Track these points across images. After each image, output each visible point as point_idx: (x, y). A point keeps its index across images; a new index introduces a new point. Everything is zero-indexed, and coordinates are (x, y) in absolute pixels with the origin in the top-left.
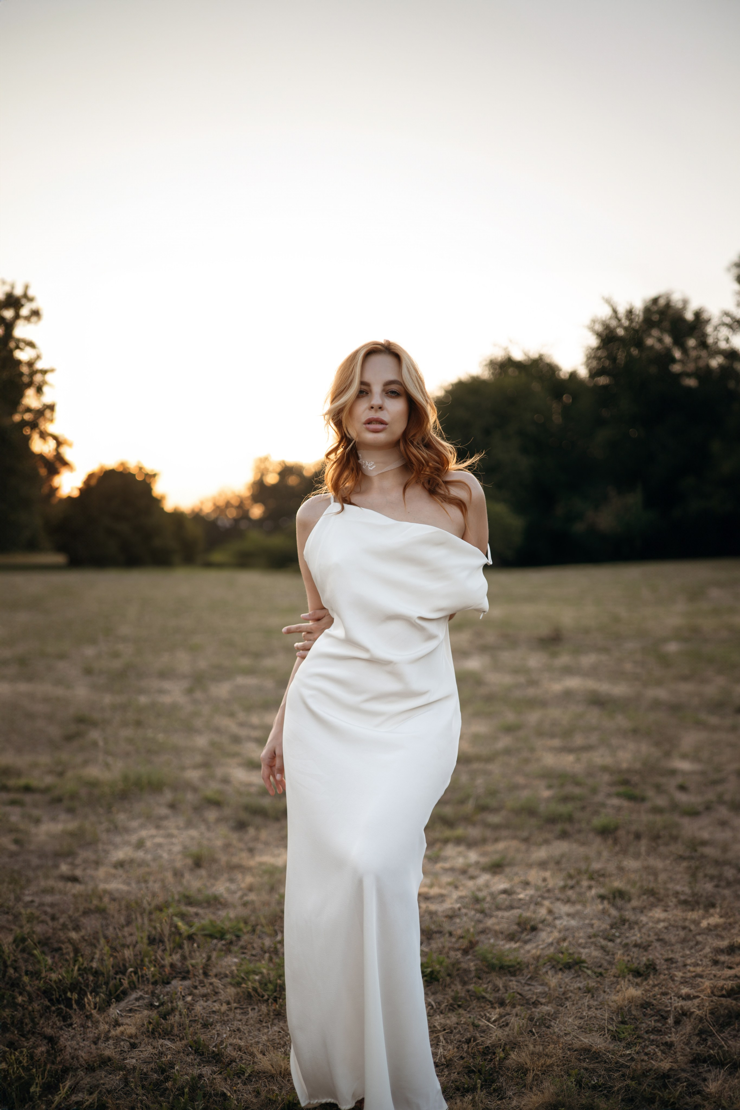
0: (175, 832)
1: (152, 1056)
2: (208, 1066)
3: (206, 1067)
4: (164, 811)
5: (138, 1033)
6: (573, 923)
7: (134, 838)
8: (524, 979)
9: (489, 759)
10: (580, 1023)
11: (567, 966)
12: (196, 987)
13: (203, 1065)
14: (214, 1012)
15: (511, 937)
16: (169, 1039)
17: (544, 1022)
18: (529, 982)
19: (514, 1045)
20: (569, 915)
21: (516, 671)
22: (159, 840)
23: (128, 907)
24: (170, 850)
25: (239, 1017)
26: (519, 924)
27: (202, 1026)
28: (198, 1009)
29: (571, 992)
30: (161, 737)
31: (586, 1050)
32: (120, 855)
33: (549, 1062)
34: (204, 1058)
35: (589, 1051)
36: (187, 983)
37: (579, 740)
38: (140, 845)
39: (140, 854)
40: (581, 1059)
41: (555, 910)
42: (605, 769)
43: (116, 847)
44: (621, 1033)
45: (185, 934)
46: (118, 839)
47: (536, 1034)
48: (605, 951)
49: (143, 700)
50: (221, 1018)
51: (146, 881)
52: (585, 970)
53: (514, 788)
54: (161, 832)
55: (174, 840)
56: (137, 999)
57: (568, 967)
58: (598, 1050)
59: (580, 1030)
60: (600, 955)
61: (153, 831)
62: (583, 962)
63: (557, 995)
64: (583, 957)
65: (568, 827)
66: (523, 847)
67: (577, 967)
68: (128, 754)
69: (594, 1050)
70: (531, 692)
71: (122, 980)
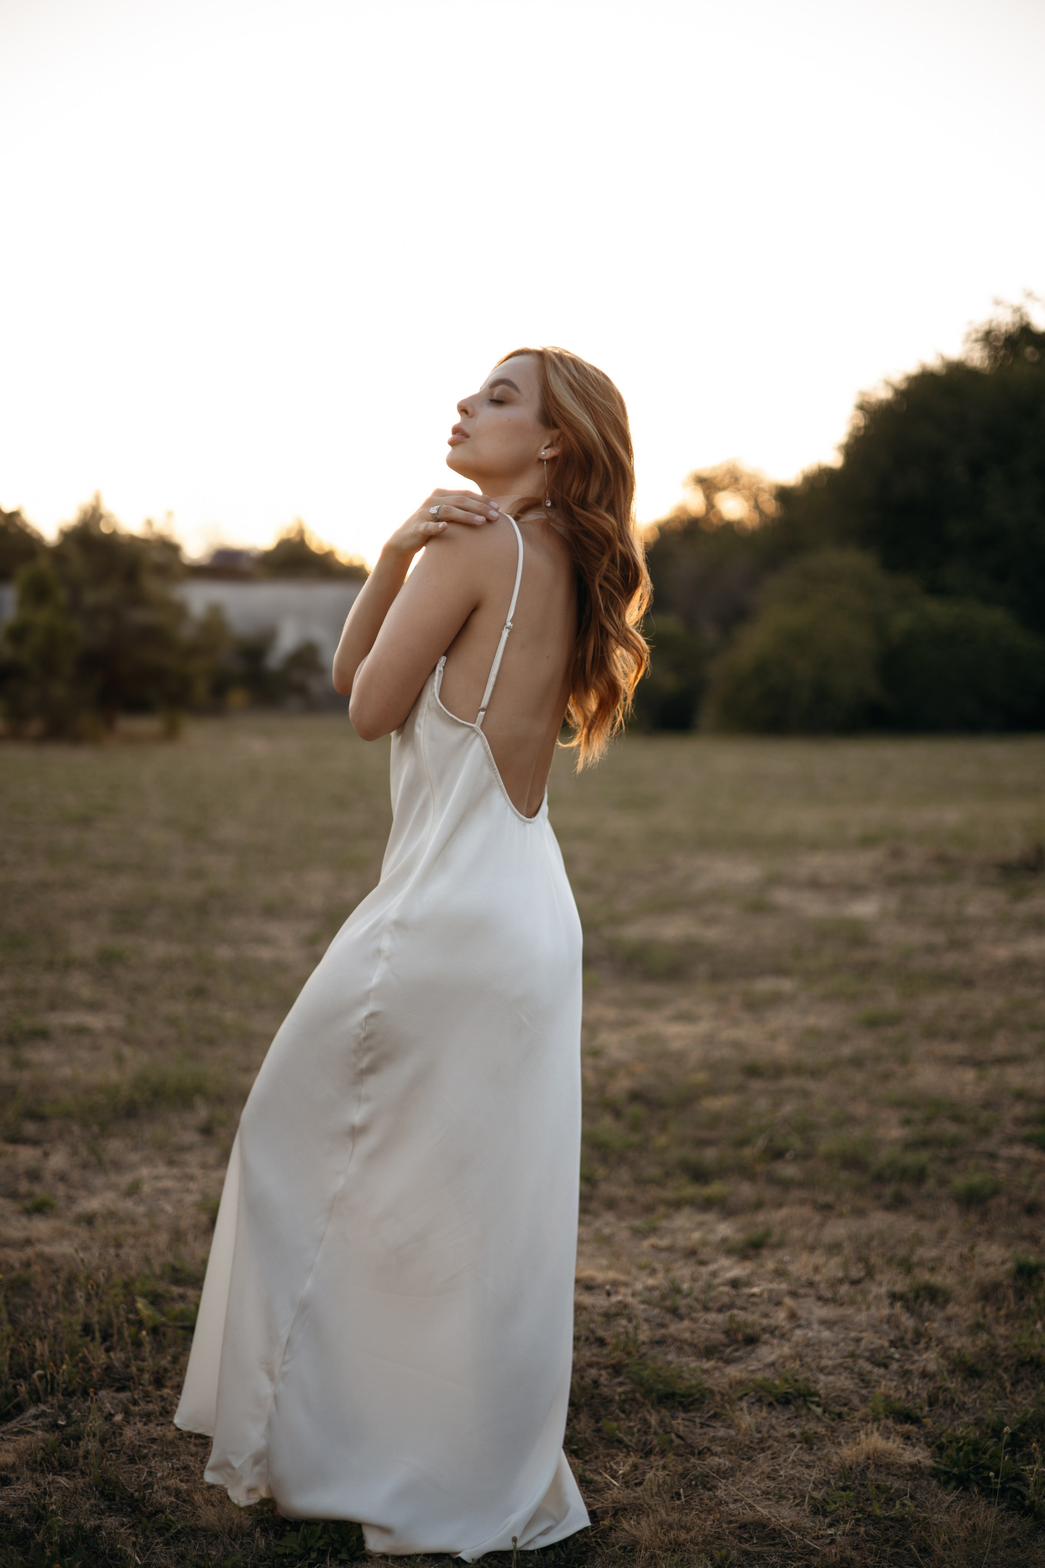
0: (197, 1172)
1: (29, 1496)
2: (116, 1516)
3: (114, 1517)
4: (191, 1137)
5: (17, 1464)
6: (826, 1334)
7: (125, 1180)
8: (700, 1417)
9: (815, 1073)
10: (768, 1487)
11: (783, 1400)
12: (135, 1403)
13: (108, 1514)
14: (153, 1440)
15: (708, 1352)
16: (66, 1475)
17: (706, 1482)
18: (708, 1423)
19: (637, 1509)
20: (823, 1322)
21: (939, 922)
22: (168, 1184)
23: (71, 1280)
24: (180, 1201)
25: (193, 1449)
26: (727, 1333)
27: (129, 1460)
28: (129, 1433)
29: (776, 1440)
30: (230, 1016)
31: (761, 1525)
32: (93, 1204)
33: (683, 1536)
34: (115, 1505)
35: (764, 1526)
36: (124, 1396)
37: (1000, 1046)
38: (133, 1190)
39: (128, 1205)
40: (742, 1537)
41: (802, 1313)
42: (1020, 1095)
43: (92, 1191)
44: (831, 1503)
45: (149, 1324)
46: (99, 1181)
47: (683, 1497)
48: (863, 1380)
49: (224, 953)
50: (163, 1450)
51: (119, 1246)
52: (813, 1407)
53: (846, 1121)
54: (175, 1171)
55: (192, 1186)
56: (36, 1417)
57: (785, 1400)
58: (778, 1527)
59: (764, 1496)
60: (852, 1387)
61: (162, 1170)
62: (816, 1394)
63: (747, 1442)
64: (820, 1386)
65: (907, 1190)
66: (817, 1219)
67: (800, 1402)
68: (161, 1043)
69: (772, 1526)
70: (950, 960)
71: (18, 1387)
